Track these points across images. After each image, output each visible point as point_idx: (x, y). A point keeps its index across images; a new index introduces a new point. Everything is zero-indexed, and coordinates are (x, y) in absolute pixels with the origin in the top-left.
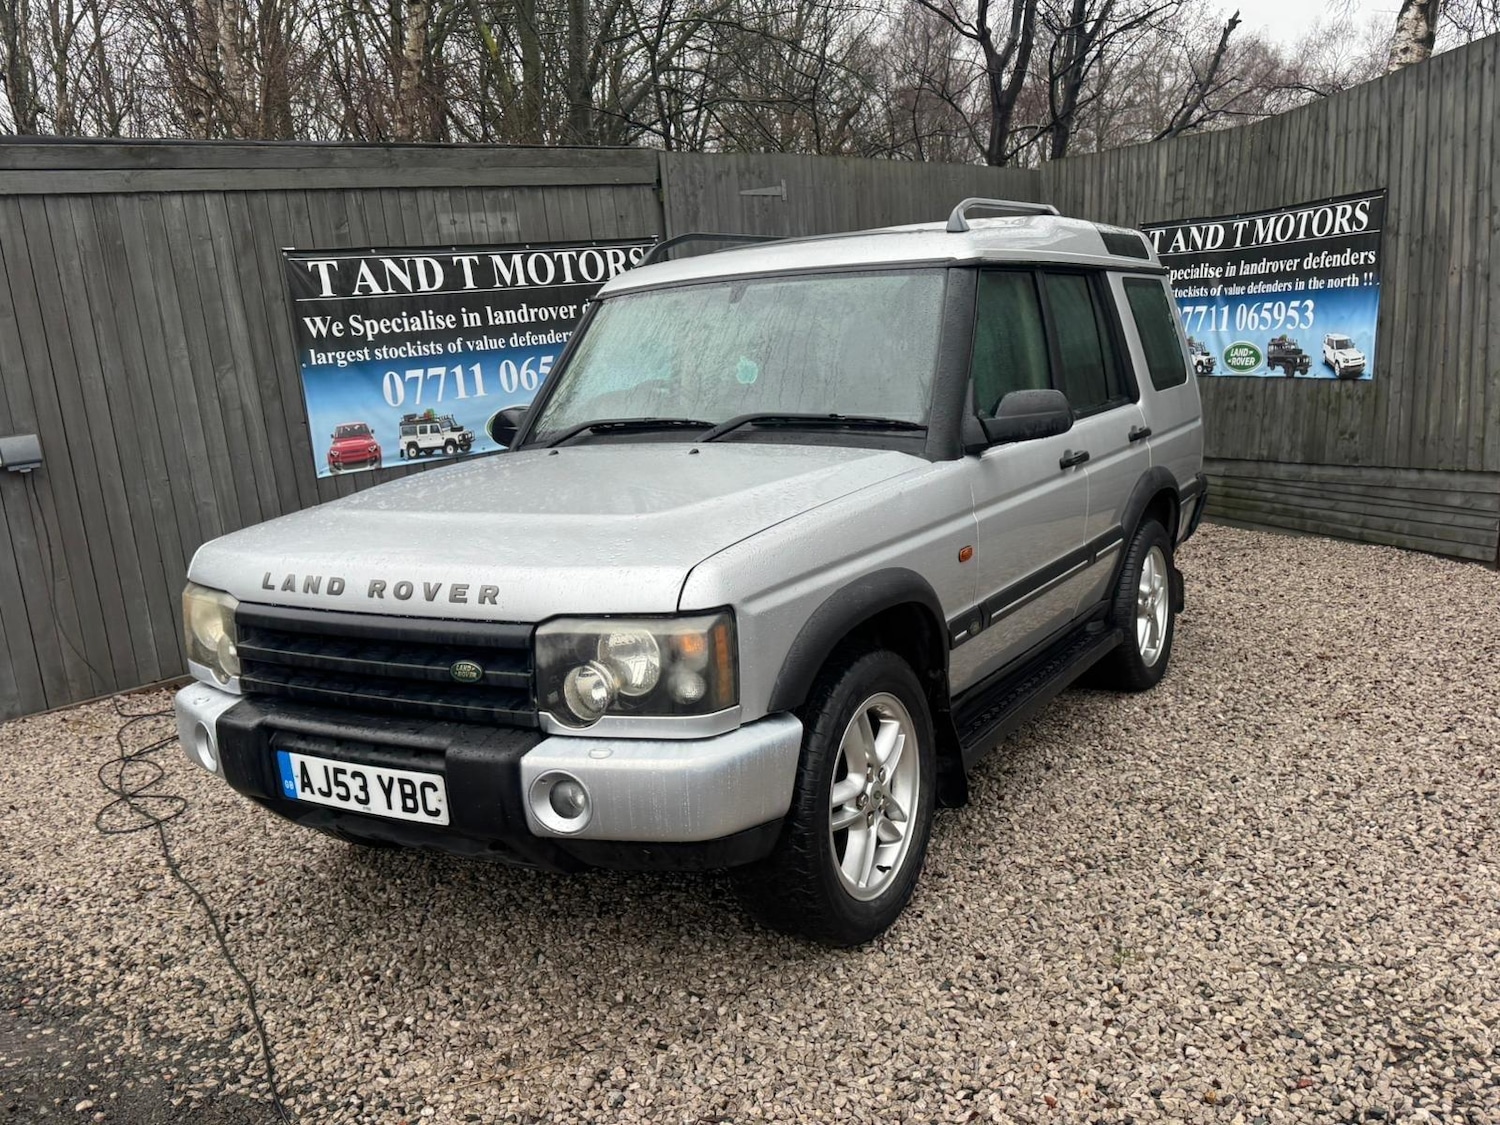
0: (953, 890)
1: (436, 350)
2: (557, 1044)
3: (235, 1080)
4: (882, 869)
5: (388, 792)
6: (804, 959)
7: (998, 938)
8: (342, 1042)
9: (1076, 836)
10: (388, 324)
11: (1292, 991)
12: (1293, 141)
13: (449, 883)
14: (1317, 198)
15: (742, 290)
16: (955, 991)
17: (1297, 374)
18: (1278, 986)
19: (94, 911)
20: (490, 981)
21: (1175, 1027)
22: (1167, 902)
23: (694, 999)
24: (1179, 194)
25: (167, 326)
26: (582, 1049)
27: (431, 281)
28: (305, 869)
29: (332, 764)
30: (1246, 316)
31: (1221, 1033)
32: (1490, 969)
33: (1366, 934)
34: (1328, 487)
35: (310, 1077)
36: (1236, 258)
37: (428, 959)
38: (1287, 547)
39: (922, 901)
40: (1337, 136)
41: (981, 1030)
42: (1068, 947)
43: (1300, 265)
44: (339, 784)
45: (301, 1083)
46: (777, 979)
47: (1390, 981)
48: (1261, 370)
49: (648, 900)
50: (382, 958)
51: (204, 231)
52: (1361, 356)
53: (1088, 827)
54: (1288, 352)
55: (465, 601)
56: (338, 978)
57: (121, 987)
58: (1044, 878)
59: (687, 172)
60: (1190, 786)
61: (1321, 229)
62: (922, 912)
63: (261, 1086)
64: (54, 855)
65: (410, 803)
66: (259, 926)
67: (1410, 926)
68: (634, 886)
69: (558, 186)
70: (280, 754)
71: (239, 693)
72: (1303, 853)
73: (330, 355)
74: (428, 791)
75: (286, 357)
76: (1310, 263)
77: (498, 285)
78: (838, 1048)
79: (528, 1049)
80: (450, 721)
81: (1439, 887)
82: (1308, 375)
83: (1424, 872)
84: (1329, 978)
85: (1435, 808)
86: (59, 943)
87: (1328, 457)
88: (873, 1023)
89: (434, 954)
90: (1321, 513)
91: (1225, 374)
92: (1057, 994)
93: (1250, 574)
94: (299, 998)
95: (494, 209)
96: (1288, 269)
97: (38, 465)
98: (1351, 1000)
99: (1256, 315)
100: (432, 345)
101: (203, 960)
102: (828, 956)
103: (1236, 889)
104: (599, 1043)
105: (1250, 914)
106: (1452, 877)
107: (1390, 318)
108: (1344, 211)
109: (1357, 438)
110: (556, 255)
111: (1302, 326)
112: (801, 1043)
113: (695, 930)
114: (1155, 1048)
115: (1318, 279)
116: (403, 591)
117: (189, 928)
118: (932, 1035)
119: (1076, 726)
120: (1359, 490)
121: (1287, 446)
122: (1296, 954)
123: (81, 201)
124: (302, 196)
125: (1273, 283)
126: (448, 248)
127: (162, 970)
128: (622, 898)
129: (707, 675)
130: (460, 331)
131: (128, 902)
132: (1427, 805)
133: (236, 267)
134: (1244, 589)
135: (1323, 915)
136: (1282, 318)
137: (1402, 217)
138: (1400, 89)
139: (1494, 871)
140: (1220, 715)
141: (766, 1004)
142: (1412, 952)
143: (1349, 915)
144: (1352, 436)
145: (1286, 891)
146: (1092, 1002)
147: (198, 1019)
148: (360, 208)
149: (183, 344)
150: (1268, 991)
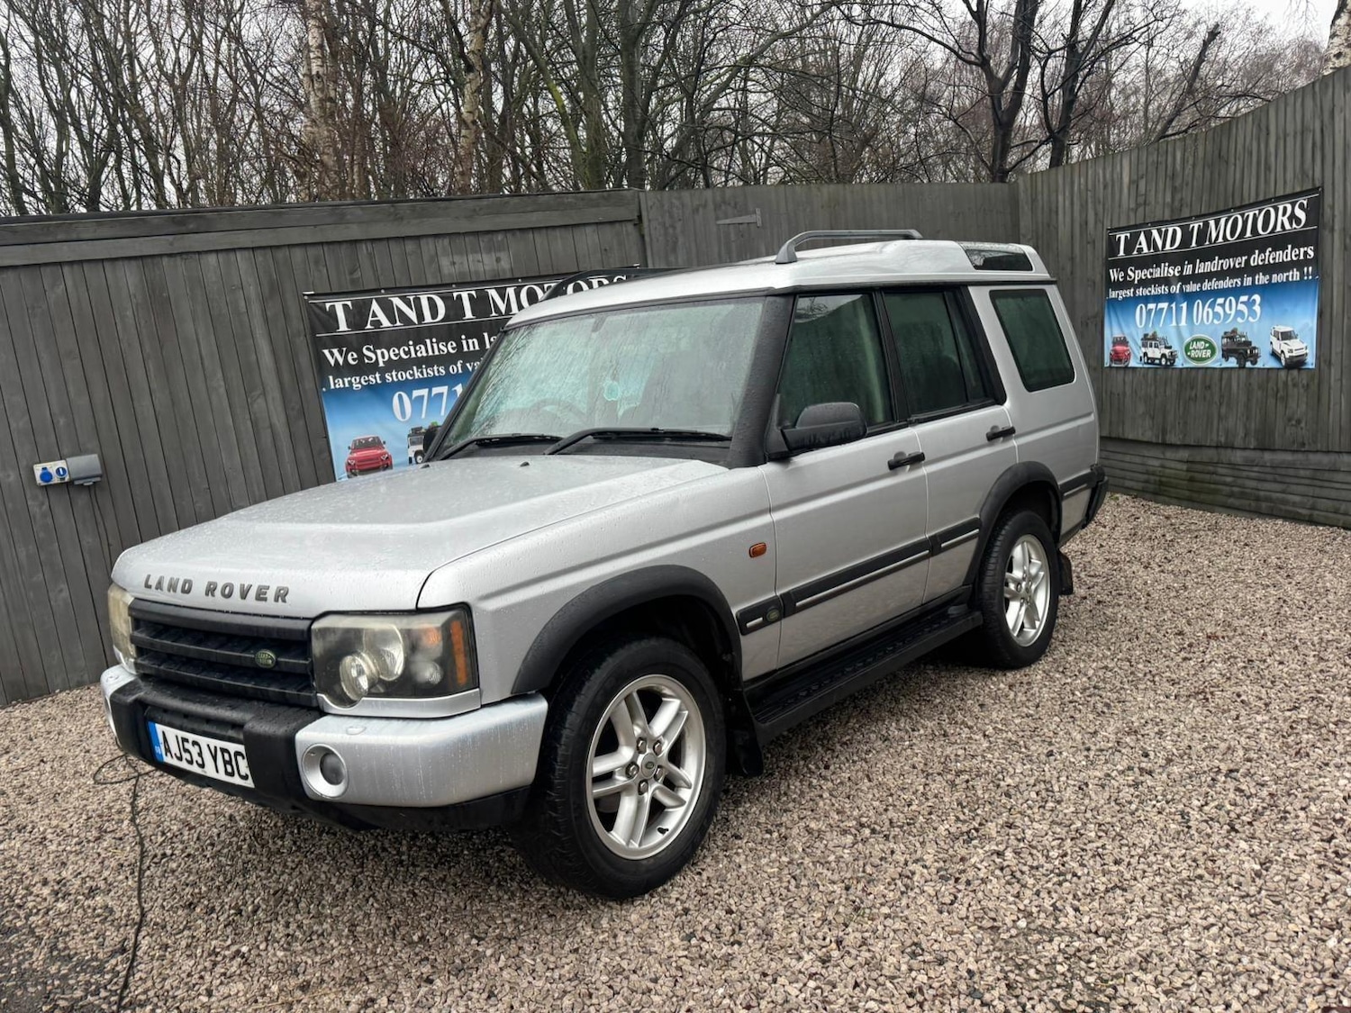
0: (740, 851)
1: (439, 372)
2: (349, 975)
3: (96, 993)
4: (662, 831)
5: (215, 758)
6: (581, 909)
7: (757, 895)
8: (188, 965)
9: (876, 804)
10: (397, 351)
11: (996, 954)
12: (1240, 147)
13: (335, 834)
14: (1261, 198)
15: (603, 321)
16: (694, 941)
17: (1248, 365)
18: (985, 949)
19: (60, 848)
20: (322, 919)
21: (871, 983)
22: (925, 867)
23: (474, 941)
24: (1141, 200)
25: (206, 363)
26: (367, 980)
27: (434, 314)
28: (231, 818)
29: (182, 734)
30: (1202, 311)
31: (909, 989)
32: (1199, 940)
33: (1096, 904)
34: (1279, 471)
35: (151, 993)
36: (1192, 257)
37: (285, 897)
38: (1238, 527)
39: (708, 860)
40: (1278, 139)
41: (699, 977)
42: (813, 905)
43: (1247, 262)
44: (187, 751)
45: (143, 997)
46: (549, 926)
47: (1092, 949)
48: (1217, 361)
49: (482, 853)
50: (252, 895)
51: (236, 282)
52: (1304, 346)
53: (891, 795)
54: (1240, 344)
55: (265, 599)
56: (213, 910)
57: (51, 913)
58: (825, 842)
59: (666, 207)
60: (1006, 759)
61: (1265, 227)
62: (703, 870)
63: (112, 999)
64: (52, 801)
65: (229, 769)
66: (174, 865)
67: (1143, 898)
68: (477, 841)
69: (547, 227)
70: (150, 724)
71: (134, 672)
72: (1079, 824)
73: (346, 380)
74: (239, 758)
75: (309, 384)
76: (1256, 259)
77: (494, 314)
78: (569, 989)
79: (326, 977)
80: (259, 700)
81: (1195, 861)
82: (1259, 365)
83: (1185, 846)
84: (1037, 943)
85: (1231, 785)
86: (24, 874)
87: (1278, 443)
88: (610, 968)
89: (292, 894)
90: (1275, 495)
91: (1185, 366)
92: (782, 948)
93: (1191, 555)
94: (175, 926)
95: (489, 251)
96: (1237, 266)
97: (98, 479)
98: (1046, 965)
99: (1210, 310)
100: (435, 368)
101: (121, 892)
102: (602, 907)
103: (995, 857)
104: (381, 975)
105: (995, 881)
106: (1211, 851)
107: (1329, 310)
108: (1285, 209)
109: (1303, 425)
110: (546, 286)
111: (1250, 319)
112: (540, 983)
113: (506, 881)
114: (841, 1001)
115: (1264, 275)
116: (227, 591)
117: (122, 865)
118: (655, 981)
119: (938, 701)
120: (1308, 473)
121: (1241, 434)
122: (1019, 919)
123: (134, 263)
124: (319, 249)
125: (1224, 279)
126: (449, 285)
127: (87, 899)
128: (462, 851)
129: (445, 662)
130: (460, 354)
131: (89, 842)
132: (1225, 782)
133: (264, 311)
134: (1176, 571)
135: (1066, 884)
136: (1233, 312)
137: (1336, 213)
138: (1330, 90)
139: (1255, 848)
140: (1077, 693)
141: (528, 948)
142: (1130, 922)
143: (1089, 886)
144: (1299, 422)
145: (1042, 860)
146: (807, 957)
147: (93, 941)
148: (371, 256)
149: (220, 375)
150: (971, 953)
